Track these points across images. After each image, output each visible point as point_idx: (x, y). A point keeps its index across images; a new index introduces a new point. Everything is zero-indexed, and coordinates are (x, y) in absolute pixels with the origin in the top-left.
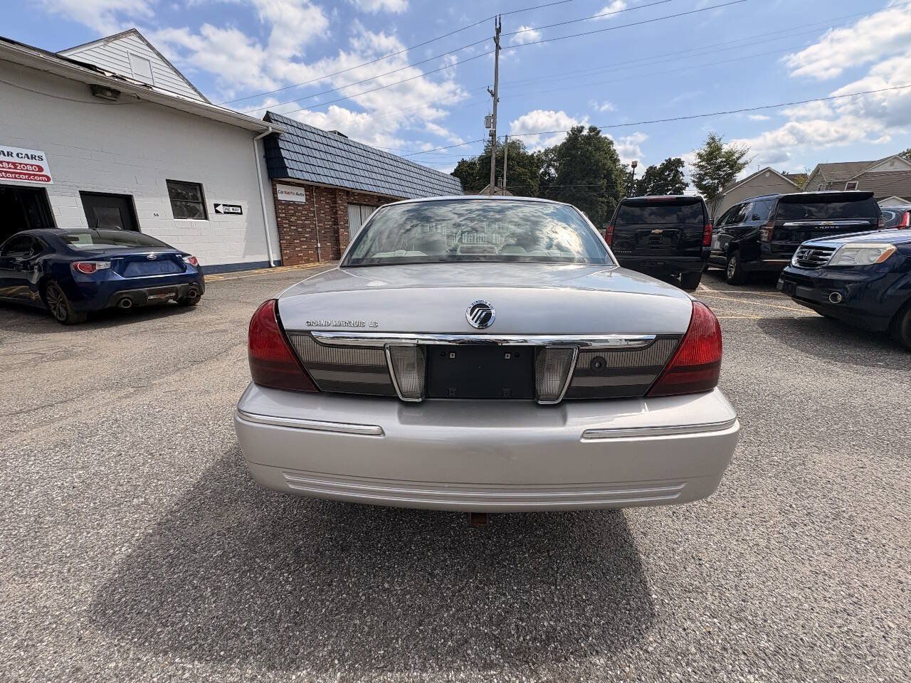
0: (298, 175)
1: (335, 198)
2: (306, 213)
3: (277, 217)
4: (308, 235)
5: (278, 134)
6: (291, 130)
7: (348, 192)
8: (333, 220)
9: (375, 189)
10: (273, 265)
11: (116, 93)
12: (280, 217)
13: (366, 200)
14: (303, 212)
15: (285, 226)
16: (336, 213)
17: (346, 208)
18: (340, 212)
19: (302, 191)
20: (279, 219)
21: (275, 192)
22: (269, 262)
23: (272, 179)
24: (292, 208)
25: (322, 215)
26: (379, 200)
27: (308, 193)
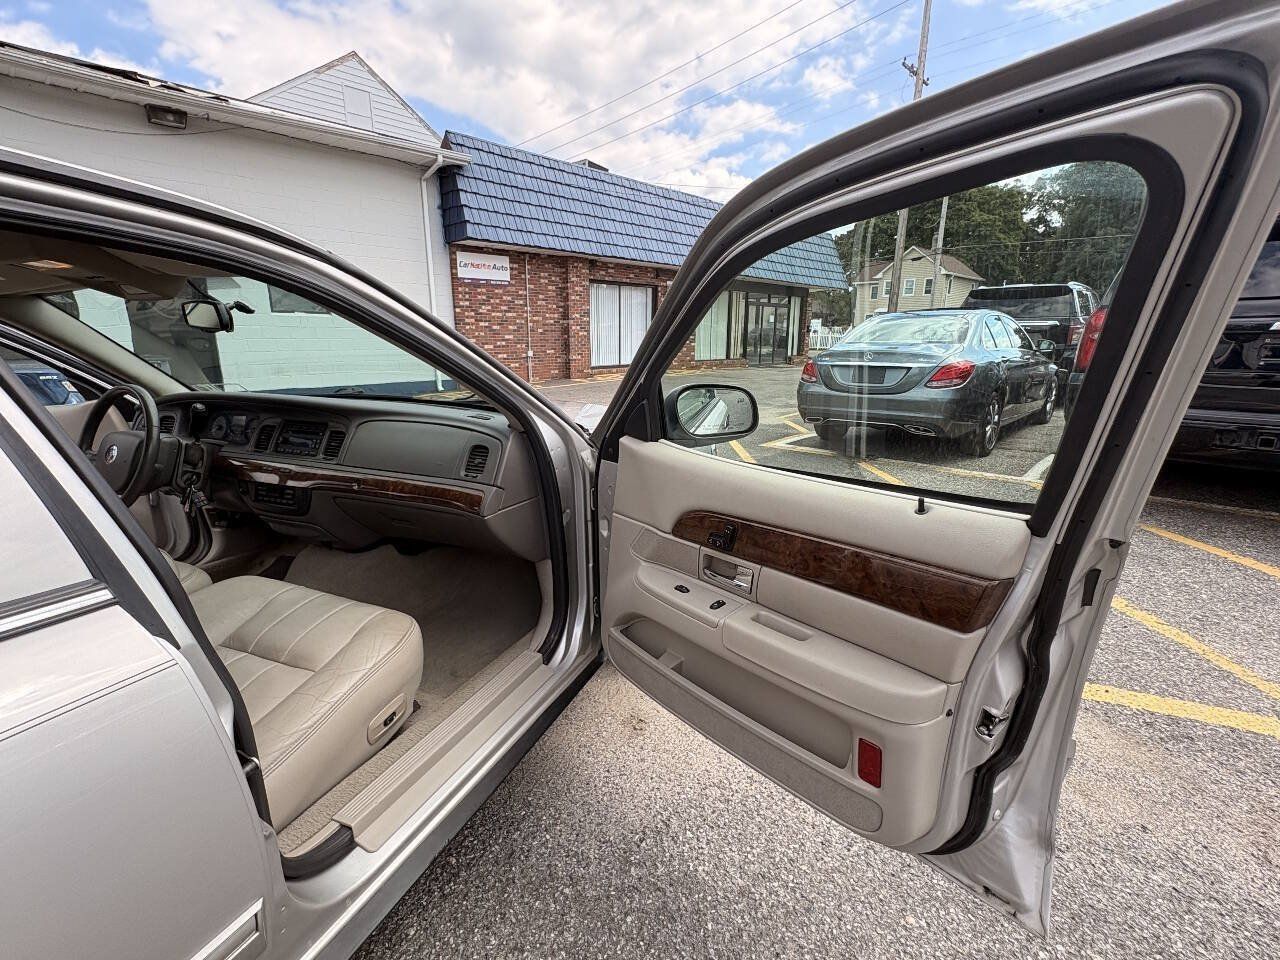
0: (490, 234)
1: (566, 273)
2: (509, 298)
3: (455, 307)
4: (511, 337)
5: (460, 167)
6: (486, 159)
7: (592, 263)
8: (561, 310)
9: (643, 256)
10: (441, 388)
11: (181, 115)
12: (459, 307)
13: (632, 276)
14: (504, 298)
15: (467, 320)
16: (566, 299)
17: (587, 289)
18: (573, 298)
19: (505, 261)
20: (458, 310)
21: (453, 265)
22: (435, 382)
23: (449, 243)
24: (484, 290)
25: (539, 303)
26: (657, 276)
27: (515, 266)
